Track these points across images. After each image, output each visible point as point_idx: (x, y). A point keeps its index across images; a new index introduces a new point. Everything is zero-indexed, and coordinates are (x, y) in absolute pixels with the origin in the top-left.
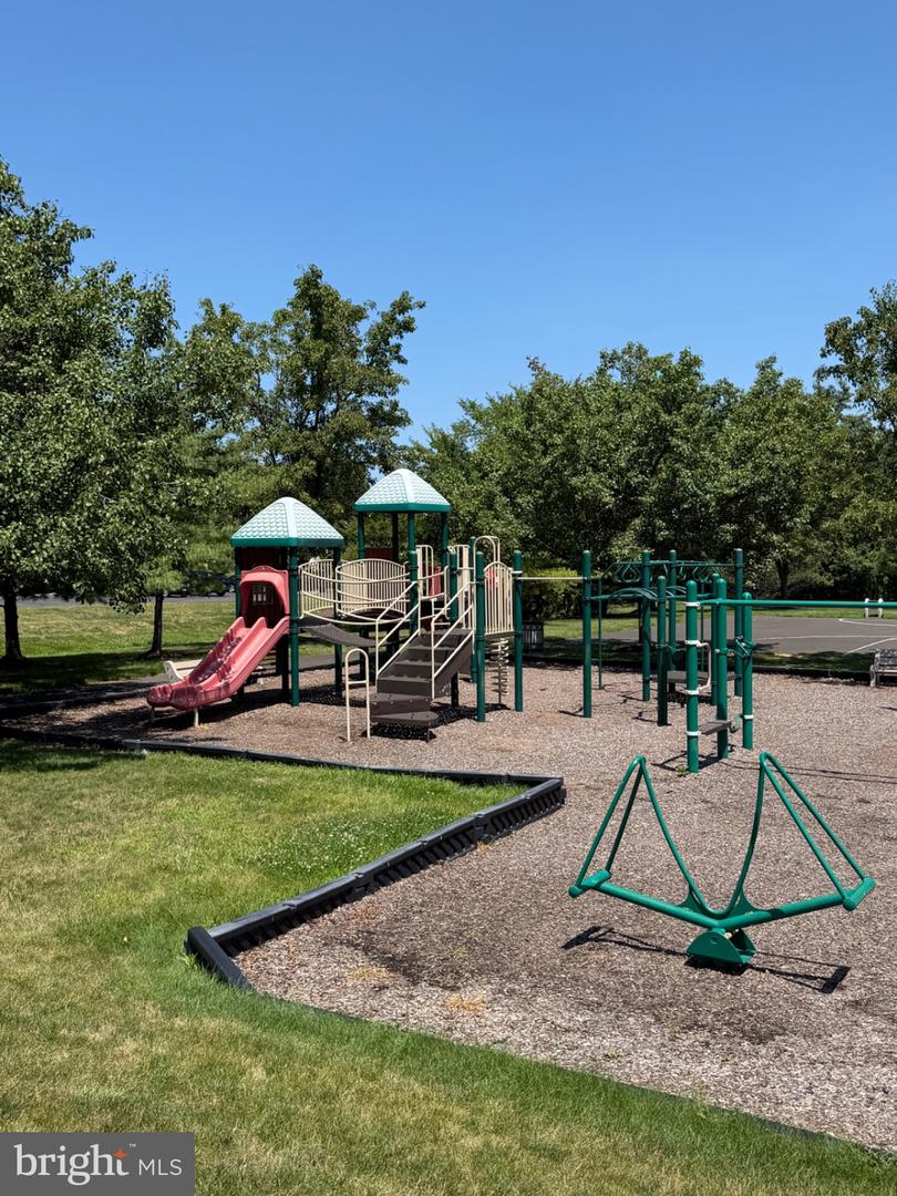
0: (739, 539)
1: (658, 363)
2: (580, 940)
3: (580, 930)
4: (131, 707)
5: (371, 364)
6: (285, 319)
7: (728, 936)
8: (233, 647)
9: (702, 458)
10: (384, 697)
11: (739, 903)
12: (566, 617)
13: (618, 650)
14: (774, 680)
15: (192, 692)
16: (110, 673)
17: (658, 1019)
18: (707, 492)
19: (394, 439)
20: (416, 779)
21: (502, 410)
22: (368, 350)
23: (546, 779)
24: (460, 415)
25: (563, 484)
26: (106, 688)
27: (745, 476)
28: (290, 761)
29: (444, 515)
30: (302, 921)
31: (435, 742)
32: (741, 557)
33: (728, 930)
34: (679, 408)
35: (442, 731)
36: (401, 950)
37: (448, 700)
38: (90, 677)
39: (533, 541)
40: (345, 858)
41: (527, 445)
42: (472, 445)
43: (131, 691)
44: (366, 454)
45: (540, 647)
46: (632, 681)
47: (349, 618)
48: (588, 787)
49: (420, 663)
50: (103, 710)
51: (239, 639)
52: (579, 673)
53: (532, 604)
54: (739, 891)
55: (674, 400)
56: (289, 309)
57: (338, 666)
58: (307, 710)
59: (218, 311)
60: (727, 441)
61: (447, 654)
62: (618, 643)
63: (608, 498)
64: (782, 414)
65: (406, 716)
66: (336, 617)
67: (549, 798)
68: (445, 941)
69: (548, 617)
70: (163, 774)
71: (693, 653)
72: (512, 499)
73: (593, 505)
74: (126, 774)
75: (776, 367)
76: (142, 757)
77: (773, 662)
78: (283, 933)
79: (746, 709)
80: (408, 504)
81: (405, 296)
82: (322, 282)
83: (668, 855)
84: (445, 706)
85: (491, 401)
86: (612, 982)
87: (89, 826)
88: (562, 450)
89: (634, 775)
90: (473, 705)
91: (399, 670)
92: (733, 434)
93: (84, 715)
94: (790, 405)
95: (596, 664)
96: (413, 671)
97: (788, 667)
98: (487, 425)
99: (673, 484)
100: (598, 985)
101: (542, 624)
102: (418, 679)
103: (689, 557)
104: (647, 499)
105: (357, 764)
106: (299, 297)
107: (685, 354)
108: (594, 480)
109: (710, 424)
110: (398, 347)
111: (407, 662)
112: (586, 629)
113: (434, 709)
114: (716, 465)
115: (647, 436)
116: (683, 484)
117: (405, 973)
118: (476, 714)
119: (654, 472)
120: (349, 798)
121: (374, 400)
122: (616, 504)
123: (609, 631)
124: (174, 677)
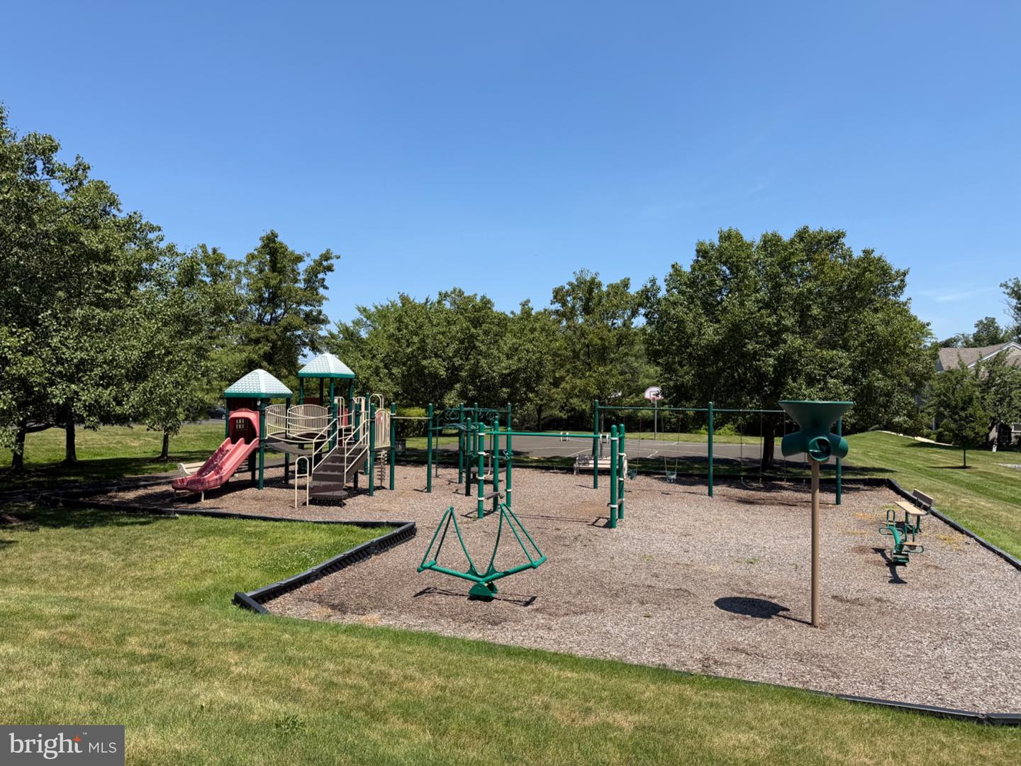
0: (511, 397)
1: (471, 299)
2: (421, 593)
3: (421, 590)
4: (158, 491)
5: (305, 289)
6: (253, 258)
7: (486, 585)
8: (224, 455)
9: (492, 354)
10: (317, 483)
11: (491, 570)
12: (418, 436)
13: (447, 455)
14: (527, 471)
15: (199, 482)
16: (138, 470)
17: (454, 620)
18: (494, 372)
19: (320, 332)
20: (337, 526)
21: (382, 314)
22: (305, 280)
23: (407, 523)
24: (357, 315)
25: (418, 364)
26: (139, 480)
27: (514, 364)
28: (265, 519)
29: (351, 379)
30: (286, 592)
31: (345, 507)
32: (510, 407)
33: (486, 582)
34: (481, 326)
35: (349, 501)
36: (337, 602)
37: (351, 485)
38: (126, 473)
39: (401, 395)
40: (305, 563)
41: (398, 340)
42: (364, 334)
43: (156, 481)
44: (301, 340)
45: (403, 455)
46: (453, 473)
47: (294, 439)
48: (428, 528)
49: (337, 464)
50: (141, 492)
51: (228, 451)
52: (425, 468)
53: (400, 430)
54: (491, 564)
55: (478, 321)
56: (256, 253)
57: (287, 465)
58: (268, 492)
59: (210, 252)
60: (506, 344)
61: (353, 459)
62: (447, 451)
63: (442, 372)
64: (533, 330)
65: (330, 494)
66: (286, 438)
67: (406, 533)
68: (357, 597)
69: (408, 436)
70: (192, 527)
71: (482, 459)
72: (389, 370)
73: (435, 376)
74: (170, 527)
75: (530, 305)
76: (176, 518)
77: (527, 462)
78: (277, 597)
79: (508, 486)
80: (330, 374)
81: (328, 251)
82: (278, 240)
83: (465, 557)
84: (350, 488)
85: (376, 308)
86: (435, 608)
87: (159, 553)
88: (417, 345)
89: (448, 516)
90: (367, 487)
91: (325, 468)
92: (509, 341)
93: (131, 495)
94: (537, 325)
95: (434, 463)
96: (333, 469)
97: (534, 464)
98: (373, 322)
99: (477, 367)
100: (428, 610)
101: (405, 441)
102: (336, 473)
103: (485, 406)
104: (464, 374)
105: (302, 519)
106: (263, 247)
107: (483, 298)
108: (435, 363)
109: (496, 335)
110: (324, 279)
111: (330, 463)
112: (429, 443)
113: (345, 490)
114: (499, 358)
115: (464, 339)
116: (482, 366)
117: (339, 610)
118: (368, 492)
119: (467, 359)
120: (301, 536)
121: (307, 309)
122: (447, 375)
123: (443, 444)
124: (184, 472)
